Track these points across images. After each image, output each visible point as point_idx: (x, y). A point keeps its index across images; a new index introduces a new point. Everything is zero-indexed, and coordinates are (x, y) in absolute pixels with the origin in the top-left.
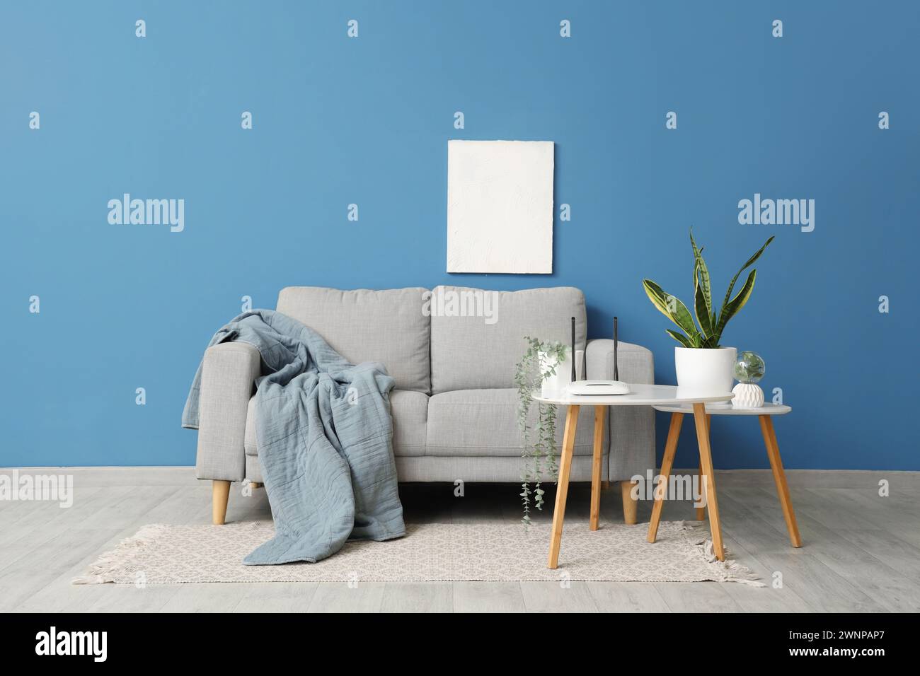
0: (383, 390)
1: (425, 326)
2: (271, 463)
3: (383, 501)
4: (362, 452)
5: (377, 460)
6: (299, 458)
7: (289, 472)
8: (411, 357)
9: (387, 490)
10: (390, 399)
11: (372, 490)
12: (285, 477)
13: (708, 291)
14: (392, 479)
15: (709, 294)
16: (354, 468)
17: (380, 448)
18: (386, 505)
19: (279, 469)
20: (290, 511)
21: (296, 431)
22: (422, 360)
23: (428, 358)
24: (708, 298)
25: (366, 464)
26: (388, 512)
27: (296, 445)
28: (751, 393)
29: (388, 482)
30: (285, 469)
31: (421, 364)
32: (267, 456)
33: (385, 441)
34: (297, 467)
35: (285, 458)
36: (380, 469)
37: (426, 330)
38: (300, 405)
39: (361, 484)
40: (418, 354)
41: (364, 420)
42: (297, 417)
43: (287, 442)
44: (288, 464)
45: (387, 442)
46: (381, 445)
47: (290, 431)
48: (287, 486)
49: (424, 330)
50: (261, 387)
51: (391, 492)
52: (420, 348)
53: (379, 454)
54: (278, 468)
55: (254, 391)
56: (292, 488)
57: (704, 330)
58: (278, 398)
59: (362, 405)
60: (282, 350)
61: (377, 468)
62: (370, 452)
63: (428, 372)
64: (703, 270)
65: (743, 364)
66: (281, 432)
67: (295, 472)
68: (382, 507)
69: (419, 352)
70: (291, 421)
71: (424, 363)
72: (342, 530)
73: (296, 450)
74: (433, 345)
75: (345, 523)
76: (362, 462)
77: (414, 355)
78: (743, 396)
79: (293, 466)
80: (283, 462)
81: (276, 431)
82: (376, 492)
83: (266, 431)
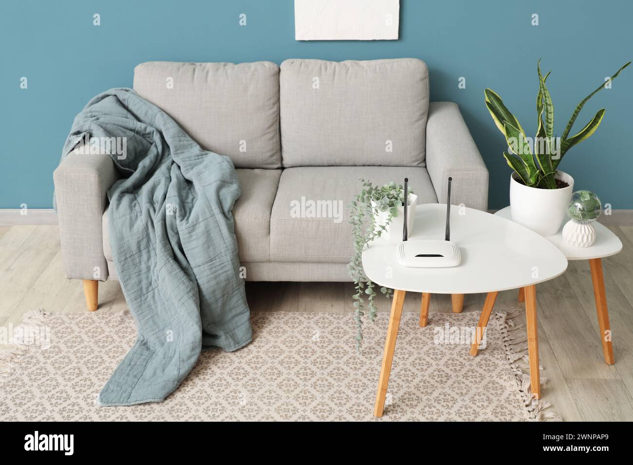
0: (226, 209)
1: (274, 104)
2: (128, 277)
3: (231, 310)
4: (208, 272)
5: (222, 278)
6: (153, 271)
7: (144, 284)
8: (261, 137)
9: (235, 299)
10: (233, 215)
11: (220, 304)
12: (141, 289)
13: (550, 123)
14: (238, 289)
15: (551, 126)
16: (202, 287)
17: (226, 266)
18: (234, 313)
19: (135, 283)
20: (146, 323)
21: (148, 246)
22: (272, 138)
23: (278, 135)
24: (551, 129)
25: (213, 283)
26: (236, 319)
27: (149, 258)
28: (583, 236)
29: (235, 293)
30: (140, 282)
31: (271, 142)
32: (123, 271)
33: (229, 259)
34: (151, 278)
35: (140, 271)
36: (226, 285)
37: (275, 109)
38: (149, 224)
39: (209, 301)
40: (268, 133)
41: (209, 241)
42: (148, 235)
43: (140, 256)
44: (144, 276)
45: (232, 260)
46: (226, 264)
47: (142, 247)
48: (143, 298)
49: (273, 108)
50: (113, 201)
51: (238, 301)
52: (269, 127)
53: (225, 272)
54: (134, 281)
55: (106, 204)
56: (148, 299)
57: (542, 165)
58: (128, 216)
59: (206, 228)
60: (137, 141)
61: (223, 284)
62: (216, 271)
63: (278, 147)
64: (548, 103)
65: (579, 205)
66: (134, 248)
67: (150, 284)
68: (230, 316)
69: (268, 131)
70: (142, 239)
71: (274, 140)
72: (189, 358)
73: (150, 262)
74: (282, 121)
75: (193, 349)
76: (209, 281)
77: (264, 134)
78: (575, 237)
79: (147, 278)
80: (139, 275)
81: (129, 247)
82: (224, 305)
83: (120, 248)
